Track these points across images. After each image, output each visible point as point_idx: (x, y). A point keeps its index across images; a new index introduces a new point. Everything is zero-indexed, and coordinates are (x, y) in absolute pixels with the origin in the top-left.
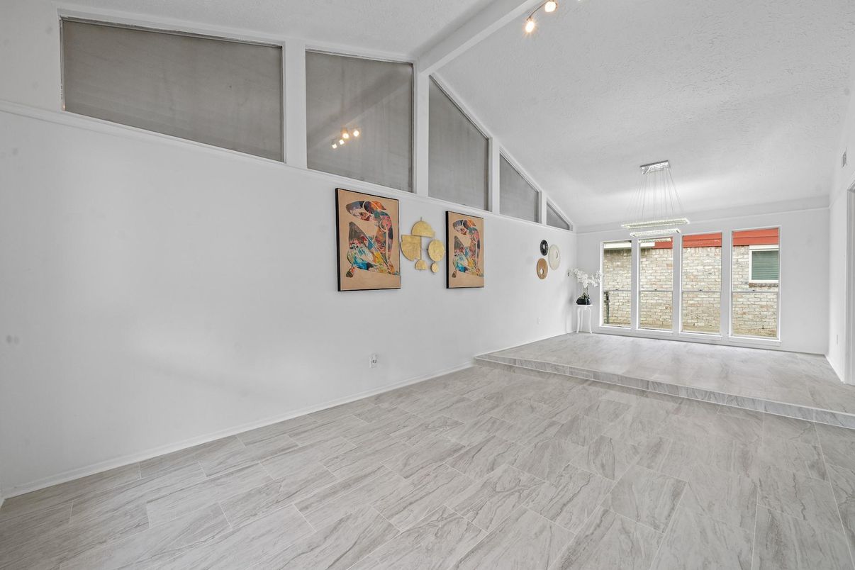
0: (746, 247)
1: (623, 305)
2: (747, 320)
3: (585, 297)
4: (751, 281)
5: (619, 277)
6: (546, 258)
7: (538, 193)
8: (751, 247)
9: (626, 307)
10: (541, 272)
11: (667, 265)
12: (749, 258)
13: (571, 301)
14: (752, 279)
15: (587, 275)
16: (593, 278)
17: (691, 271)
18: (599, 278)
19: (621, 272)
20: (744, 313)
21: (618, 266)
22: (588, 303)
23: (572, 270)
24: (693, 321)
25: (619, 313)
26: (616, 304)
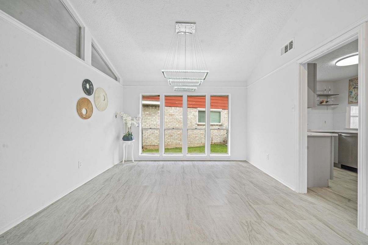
0: (197, 109)
1: (150, 135)
2: (197, 139)
3: (129, 134)
4: (198, 123)
5: (148, 120)
6: (90, 98)
7: (80, 28)
8: (198, 109)
9: (151, 136)
10: (84, 111)
11: (169, 114)
12: (197, 114)
13: (118, 138)
14: (198, 122)
15: (130, 117)
16: (135, 120)
17: (178, 118)
18: (139, 120)
19: (149, 117)
20: (196, 137)
21: (147, 114)
22: (131, 139)
23: (119, 113)
24: (179, 142)
25: (148, 140)
26: (146, 135)
